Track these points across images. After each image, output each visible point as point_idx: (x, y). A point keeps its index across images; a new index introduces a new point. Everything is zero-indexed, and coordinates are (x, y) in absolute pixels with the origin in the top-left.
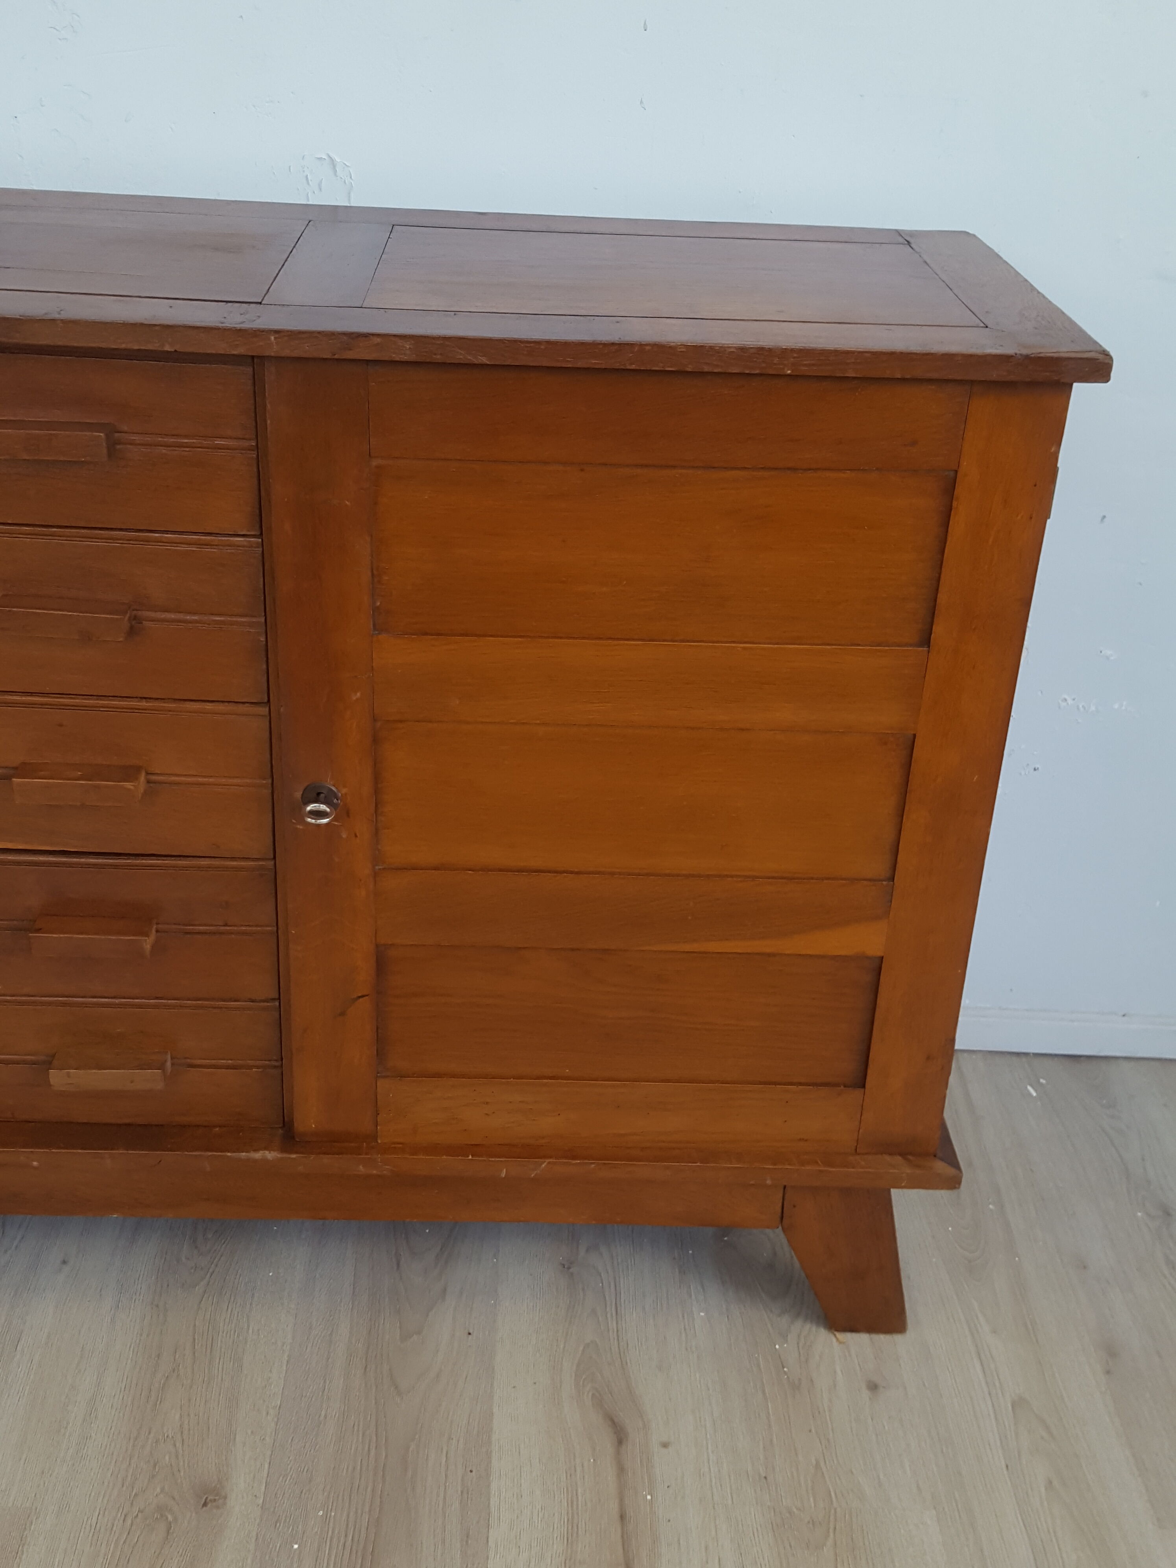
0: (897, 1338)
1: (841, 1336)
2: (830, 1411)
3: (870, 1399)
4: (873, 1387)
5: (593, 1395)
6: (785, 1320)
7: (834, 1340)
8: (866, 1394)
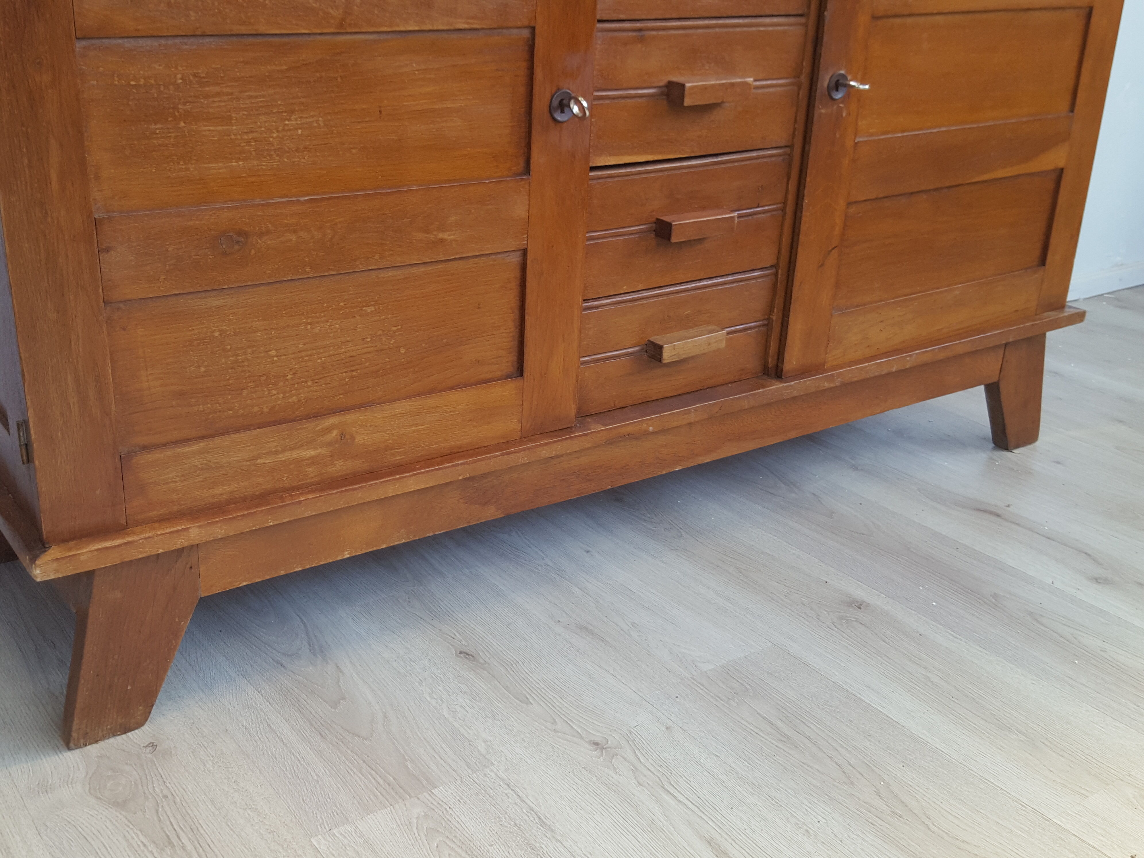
3: (1064, 467)
8: (1059, 466)
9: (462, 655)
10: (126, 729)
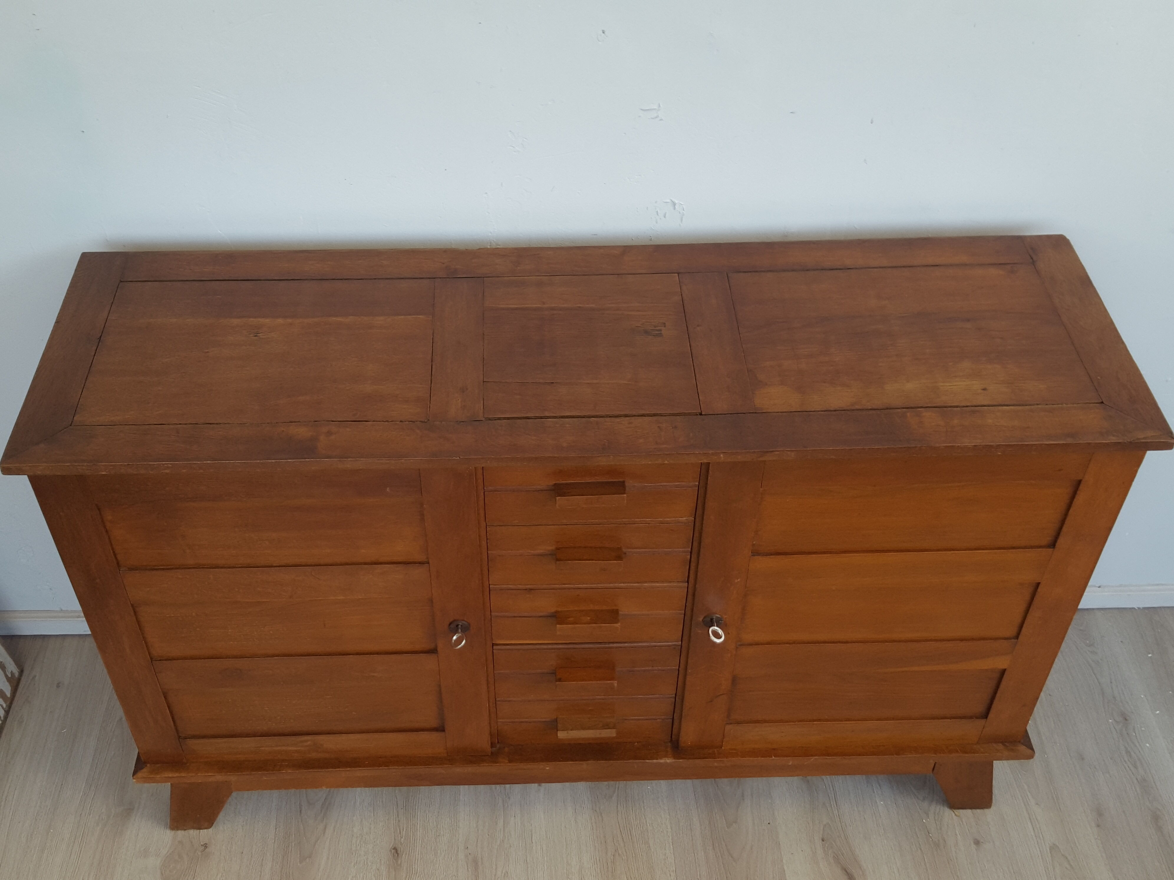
0: (986, 811)
1: (957, 812)
2: (957, 858)
3: (976, 849)
4: (977, 843)
5: (834, 856)
6: (925, 804)
7: (953, 814)
8: (973, 847)
9: (393, 851)
10: (200, 829)
